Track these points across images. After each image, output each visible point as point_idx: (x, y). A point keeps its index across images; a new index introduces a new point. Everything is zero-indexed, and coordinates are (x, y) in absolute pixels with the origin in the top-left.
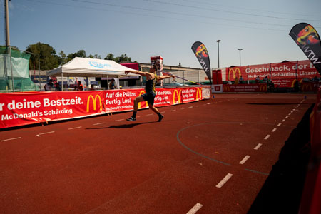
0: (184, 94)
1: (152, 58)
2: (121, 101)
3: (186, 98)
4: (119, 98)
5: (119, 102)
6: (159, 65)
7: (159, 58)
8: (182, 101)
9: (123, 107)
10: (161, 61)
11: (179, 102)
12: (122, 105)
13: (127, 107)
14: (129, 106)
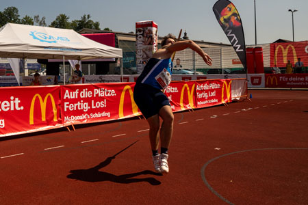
0: (201, 92)
1: (138, 25)
2: (90, 105)
3: (203, 99)
4: (87, 100)
5: (85, 107)
6: (151, 38)
7: (151, 24)
8: (195, 104)
9: (93, 116)
10: (154, 29)
11: (191, 106)
12: (91, 111)
13: (99, 115)
14: (104, 114)
